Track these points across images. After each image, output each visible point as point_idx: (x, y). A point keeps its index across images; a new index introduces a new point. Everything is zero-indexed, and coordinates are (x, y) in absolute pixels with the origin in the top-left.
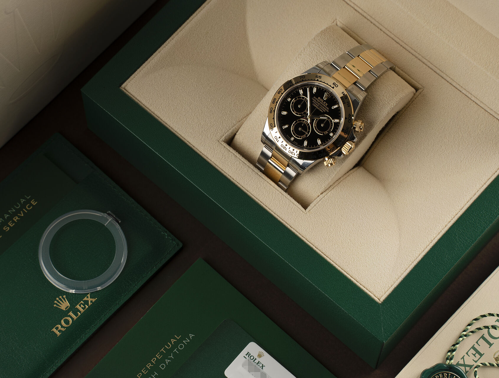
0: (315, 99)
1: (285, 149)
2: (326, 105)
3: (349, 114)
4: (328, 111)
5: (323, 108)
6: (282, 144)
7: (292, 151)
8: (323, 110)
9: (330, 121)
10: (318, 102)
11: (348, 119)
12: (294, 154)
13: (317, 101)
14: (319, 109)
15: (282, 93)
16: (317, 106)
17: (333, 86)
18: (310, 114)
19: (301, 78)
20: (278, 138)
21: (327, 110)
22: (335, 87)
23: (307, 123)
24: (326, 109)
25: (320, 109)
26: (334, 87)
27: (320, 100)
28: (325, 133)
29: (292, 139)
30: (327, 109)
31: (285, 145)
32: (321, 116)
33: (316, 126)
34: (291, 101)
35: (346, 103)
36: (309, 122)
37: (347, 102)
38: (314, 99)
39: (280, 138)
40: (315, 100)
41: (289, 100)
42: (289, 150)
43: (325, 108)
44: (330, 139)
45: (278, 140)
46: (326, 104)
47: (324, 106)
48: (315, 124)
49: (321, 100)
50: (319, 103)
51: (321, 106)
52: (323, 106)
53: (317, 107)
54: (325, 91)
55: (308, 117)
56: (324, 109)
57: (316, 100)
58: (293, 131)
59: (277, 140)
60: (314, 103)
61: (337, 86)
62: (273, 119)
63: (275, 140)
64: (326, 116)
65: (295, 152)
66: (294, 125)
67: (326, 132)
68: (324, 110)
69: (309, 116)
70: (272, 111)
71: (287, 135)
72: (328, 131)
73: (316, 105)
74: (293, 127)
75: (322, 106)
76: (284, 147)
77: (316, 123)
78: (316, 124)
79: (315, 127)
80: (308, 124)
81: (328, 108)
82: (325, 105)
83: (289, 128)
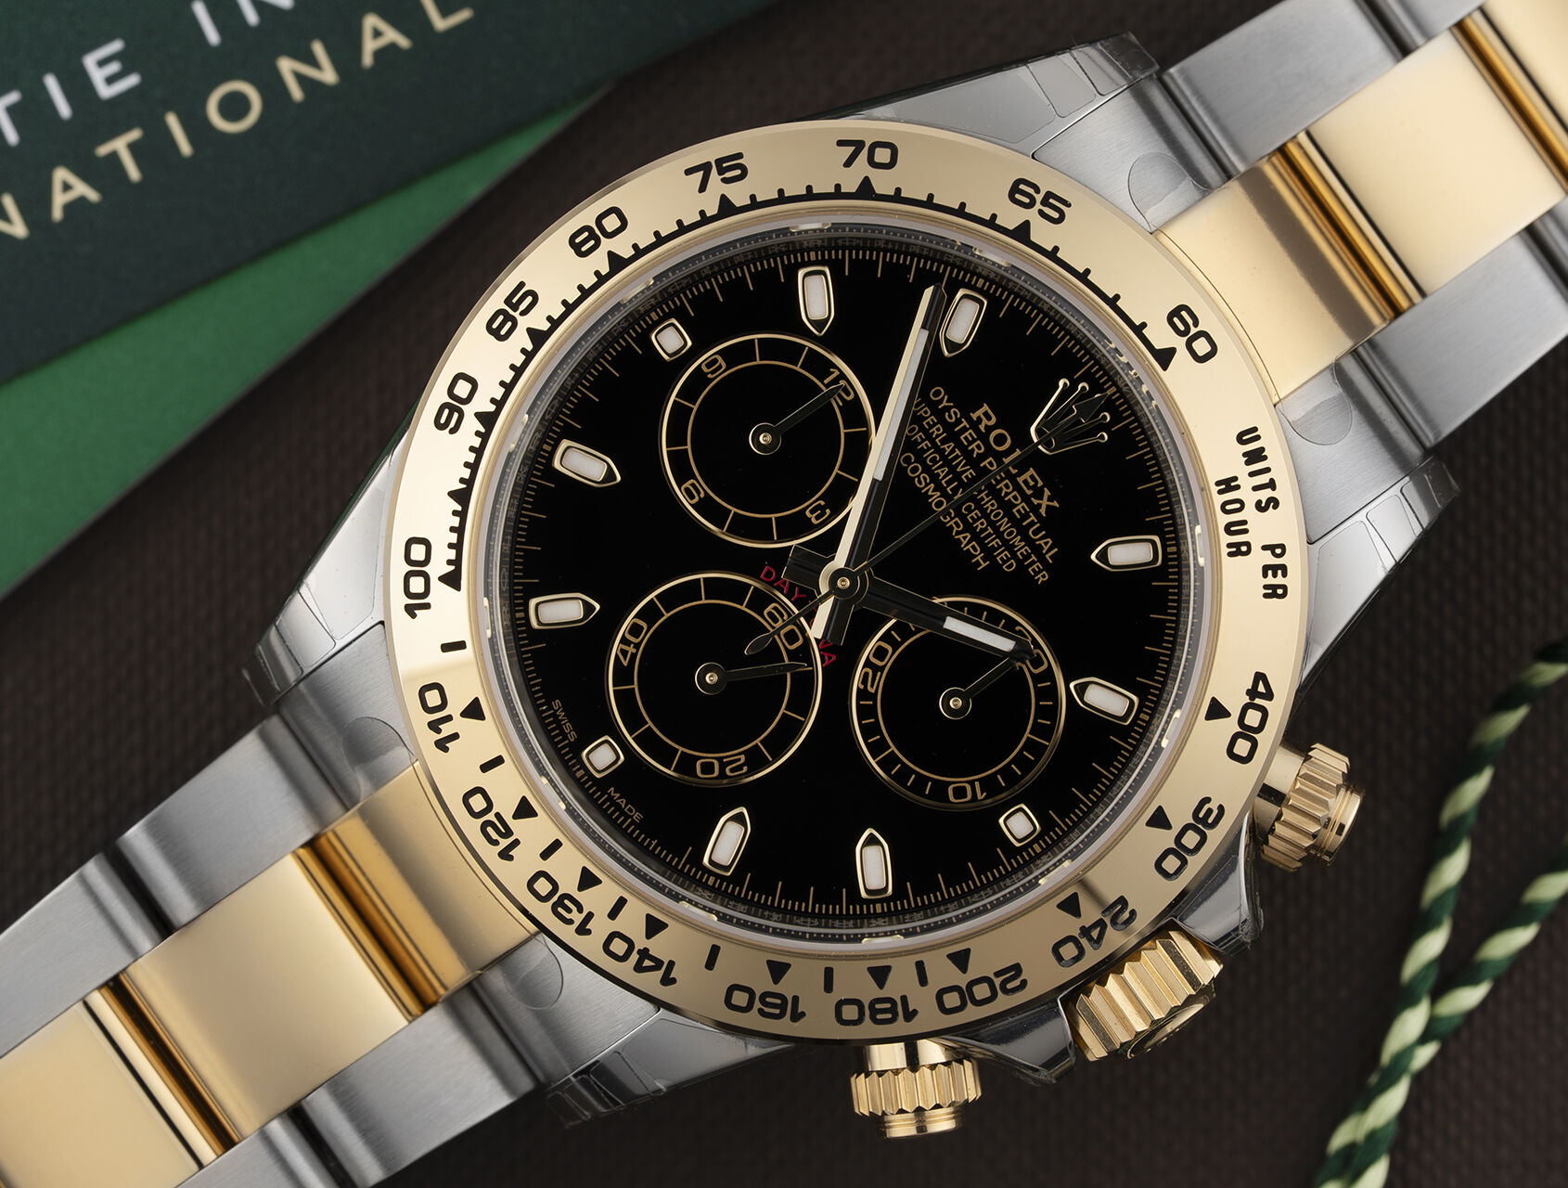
0: (940, 415)
1: (504, 843)
2: (1035, 509)
3: (1260, 677)
4: (1042, 578)
5: (1004, 524)
6: (485, 780)
7: (569, 884)
8: (989, 553)
9: (1036, 679)
10: (967, 454)
11: (1229, 727)
12: (577, 918)
13: (952, 436)
14: (952, 522)
15: (611, 255)
16: (939, 487)
17: (1162, 336)
18: (854, 557)
19: (848, 163)
20: (456, 706)
21: (1041, 558)
22: (1182, 355)
23: (791, 637)
24: (1022, 548)
25: (968, 527)
26: (1171, 352)
27: (983, 437)
28: (960, 792)
29: (602, 756)
30: (1037, 550)
31: (505, 806)
32: (957, 611)
33: (877, 687)
34: (684, 359)
35: (1256, 548)
36: (816, 630)
37: (1265, 548)
38: (932, 407)
39: (474, 711)
40: (942, 421)
41: (670, 340)
42: (545, 866)
43: (1023, 532)
44: (987, 863)
45: (447, 729)
46: (1039, 495)
47: (1008, 514)
48: (876, 669)
49: (1000, 440)
50: (973, 462)
51: (979, 506)
52: (1007, 507)
53: (935, 497)
54: (1068, 364)
55: (824, 588)
56: (1010, 548)
57: (948, 427)
58: (623, 675)
59: (434, 726)
61: (1201, 347)
62: (453, 494)
63: (421, 719)
64: (1011, 624)
65: (597, 900)
66: (649, 614)
67: (962, 781)
68: (1002, 555)
69: (838, 574)
70: (469, 410)
71: (557, 704)
72: (989, 785)
73: (935, 478)
74: (635, 630)
75: (990, 505)
76: (491, 817)
77: (889, 662)
78: (882, 678)
79: (862, 694)
80: (804, 653)
81: (1046, 544)
82: (1026, 499)
83: (593, 634)
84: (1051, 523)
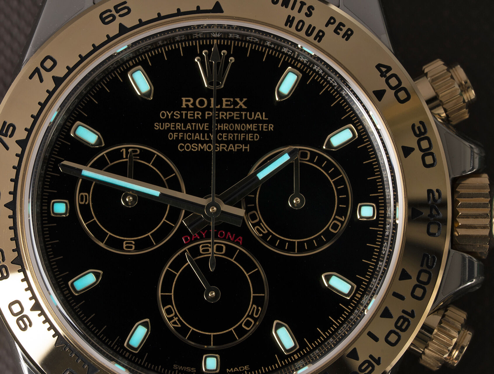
0: (172, 120)
2: (241, 109)
3: (378, 66)
4: (271, 127)
5: (238, 127)
8: (245, 142)
9: (311, 160)
10: (197, 121)
11: (390, 94)
13: (186, 121)
14: (221, 148)
16: (202, 143)
19: (41, 80)
21: (263, 122)
24: (253, 127)
25: (228, 142)
27: (195, 109)
28: (335, 227)
29: (211, 364)
30: (258, 121)
33: (266, 229)
34: (72, 209)
35: (324, 29)
37: (327, 25)
38: (167, 120)
40: (176, 121)
43: (247, 121)
44: (373, 237)
46: (236, 103)
47: (235, 122)
48: (258, 224)
49: (202, 103)
50: (202, 121)
51: (222, 132)
52: (231, 120)
53: (205, 147)
54: (191, 52)
56: (249, 131)
57: (181, 120)
60: (183, 141)
67: (331, 222)
68: (249, 137)
72: (341, 212)
73: (198, 142)
74: (169, 311)
75: (225, 127)
77: (259, 216)
78: (264, 224)
81: (258, 115)
82: (234, 110)
84: (251, 107)
